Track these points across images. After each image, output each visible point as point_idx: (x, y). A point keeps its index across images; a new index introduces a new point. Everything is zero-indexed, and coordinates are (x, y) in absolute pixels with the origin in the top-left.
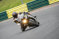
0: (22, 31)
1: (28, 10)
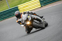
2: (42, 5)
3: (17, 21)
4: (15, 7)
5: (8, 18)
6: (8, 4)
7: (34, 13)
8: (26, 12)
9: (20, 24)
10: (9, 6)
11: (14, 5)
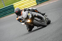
0: (29, 31)
1: (37, 3)
2: (38, 3)
3: (17, 19)
4: (10, 5)
5: (4, 16)
6: (3, 2)
7: (36, 10)
8: (26, 9)
9: (20, 22)
10: (4, 4)
11: (9, 3)
